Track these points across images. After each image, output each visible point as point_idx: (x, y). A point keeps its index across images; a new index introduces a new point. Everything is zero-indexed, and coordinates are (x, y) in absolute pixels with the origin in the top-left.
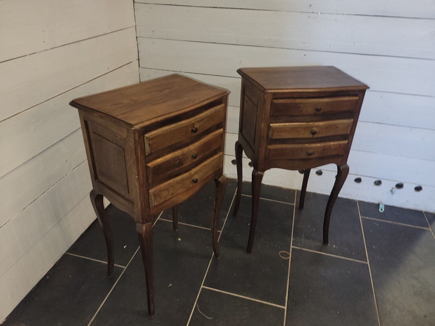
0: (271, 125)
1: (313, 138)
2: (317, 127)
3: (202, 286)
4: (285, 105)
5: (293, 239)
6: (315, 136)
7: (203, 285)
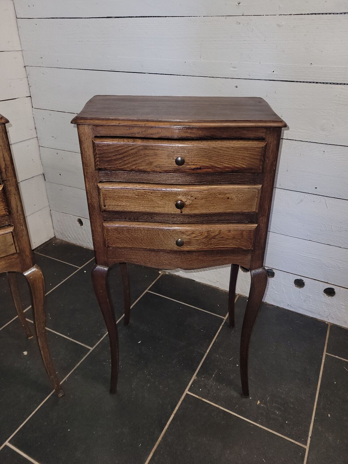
0: (101, 186)
1: (182, 215)
2: (185, 194)
3: (7, 443)
4: (117, 150)
5: (196, 378)
6: (186, 211)
7: (10, 442)
